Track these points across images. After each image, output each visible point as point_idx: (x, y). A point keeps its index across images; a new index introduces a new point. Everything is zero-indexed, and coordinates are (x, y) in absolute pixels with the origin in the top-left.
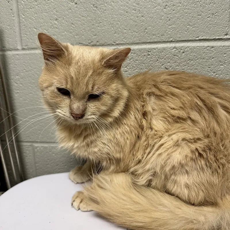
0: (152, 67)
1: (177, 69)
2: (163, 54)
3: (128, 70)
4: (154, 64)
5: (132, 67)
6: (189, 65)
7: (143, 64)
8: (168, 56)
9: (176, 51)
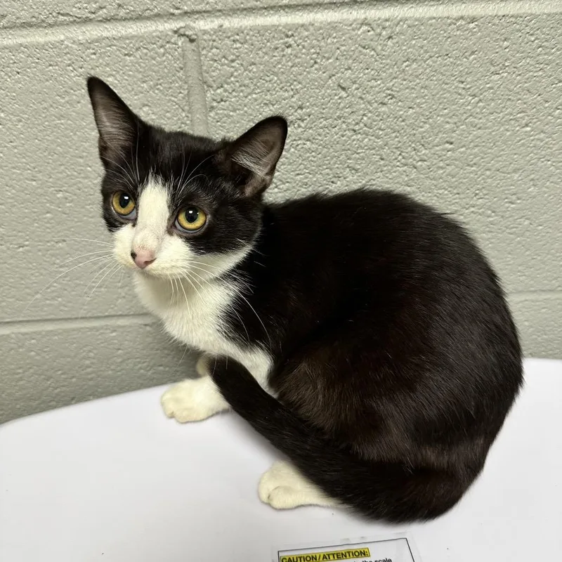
0: (300, 83)
1: (371, 87)
2: (330, 44)
3: (227, 97)
4: (305, 73)
5: (240, 86)
6: (406, 77)
7: (272, 77)
8: (345, 50)
9: (369, 33)
